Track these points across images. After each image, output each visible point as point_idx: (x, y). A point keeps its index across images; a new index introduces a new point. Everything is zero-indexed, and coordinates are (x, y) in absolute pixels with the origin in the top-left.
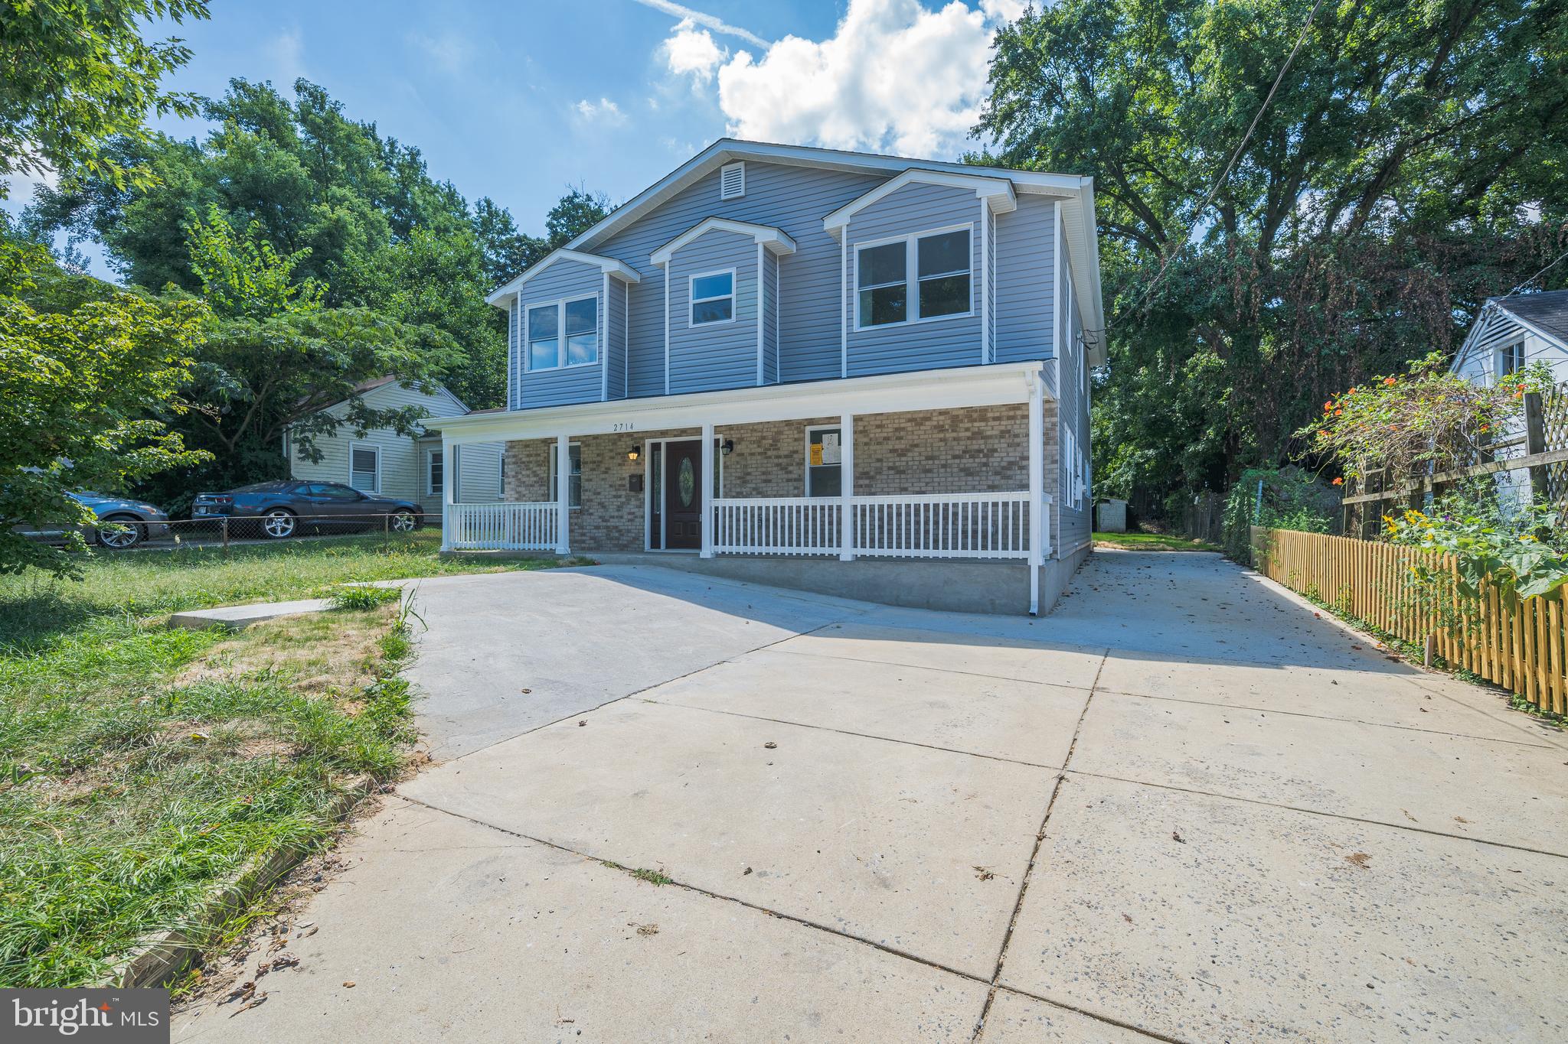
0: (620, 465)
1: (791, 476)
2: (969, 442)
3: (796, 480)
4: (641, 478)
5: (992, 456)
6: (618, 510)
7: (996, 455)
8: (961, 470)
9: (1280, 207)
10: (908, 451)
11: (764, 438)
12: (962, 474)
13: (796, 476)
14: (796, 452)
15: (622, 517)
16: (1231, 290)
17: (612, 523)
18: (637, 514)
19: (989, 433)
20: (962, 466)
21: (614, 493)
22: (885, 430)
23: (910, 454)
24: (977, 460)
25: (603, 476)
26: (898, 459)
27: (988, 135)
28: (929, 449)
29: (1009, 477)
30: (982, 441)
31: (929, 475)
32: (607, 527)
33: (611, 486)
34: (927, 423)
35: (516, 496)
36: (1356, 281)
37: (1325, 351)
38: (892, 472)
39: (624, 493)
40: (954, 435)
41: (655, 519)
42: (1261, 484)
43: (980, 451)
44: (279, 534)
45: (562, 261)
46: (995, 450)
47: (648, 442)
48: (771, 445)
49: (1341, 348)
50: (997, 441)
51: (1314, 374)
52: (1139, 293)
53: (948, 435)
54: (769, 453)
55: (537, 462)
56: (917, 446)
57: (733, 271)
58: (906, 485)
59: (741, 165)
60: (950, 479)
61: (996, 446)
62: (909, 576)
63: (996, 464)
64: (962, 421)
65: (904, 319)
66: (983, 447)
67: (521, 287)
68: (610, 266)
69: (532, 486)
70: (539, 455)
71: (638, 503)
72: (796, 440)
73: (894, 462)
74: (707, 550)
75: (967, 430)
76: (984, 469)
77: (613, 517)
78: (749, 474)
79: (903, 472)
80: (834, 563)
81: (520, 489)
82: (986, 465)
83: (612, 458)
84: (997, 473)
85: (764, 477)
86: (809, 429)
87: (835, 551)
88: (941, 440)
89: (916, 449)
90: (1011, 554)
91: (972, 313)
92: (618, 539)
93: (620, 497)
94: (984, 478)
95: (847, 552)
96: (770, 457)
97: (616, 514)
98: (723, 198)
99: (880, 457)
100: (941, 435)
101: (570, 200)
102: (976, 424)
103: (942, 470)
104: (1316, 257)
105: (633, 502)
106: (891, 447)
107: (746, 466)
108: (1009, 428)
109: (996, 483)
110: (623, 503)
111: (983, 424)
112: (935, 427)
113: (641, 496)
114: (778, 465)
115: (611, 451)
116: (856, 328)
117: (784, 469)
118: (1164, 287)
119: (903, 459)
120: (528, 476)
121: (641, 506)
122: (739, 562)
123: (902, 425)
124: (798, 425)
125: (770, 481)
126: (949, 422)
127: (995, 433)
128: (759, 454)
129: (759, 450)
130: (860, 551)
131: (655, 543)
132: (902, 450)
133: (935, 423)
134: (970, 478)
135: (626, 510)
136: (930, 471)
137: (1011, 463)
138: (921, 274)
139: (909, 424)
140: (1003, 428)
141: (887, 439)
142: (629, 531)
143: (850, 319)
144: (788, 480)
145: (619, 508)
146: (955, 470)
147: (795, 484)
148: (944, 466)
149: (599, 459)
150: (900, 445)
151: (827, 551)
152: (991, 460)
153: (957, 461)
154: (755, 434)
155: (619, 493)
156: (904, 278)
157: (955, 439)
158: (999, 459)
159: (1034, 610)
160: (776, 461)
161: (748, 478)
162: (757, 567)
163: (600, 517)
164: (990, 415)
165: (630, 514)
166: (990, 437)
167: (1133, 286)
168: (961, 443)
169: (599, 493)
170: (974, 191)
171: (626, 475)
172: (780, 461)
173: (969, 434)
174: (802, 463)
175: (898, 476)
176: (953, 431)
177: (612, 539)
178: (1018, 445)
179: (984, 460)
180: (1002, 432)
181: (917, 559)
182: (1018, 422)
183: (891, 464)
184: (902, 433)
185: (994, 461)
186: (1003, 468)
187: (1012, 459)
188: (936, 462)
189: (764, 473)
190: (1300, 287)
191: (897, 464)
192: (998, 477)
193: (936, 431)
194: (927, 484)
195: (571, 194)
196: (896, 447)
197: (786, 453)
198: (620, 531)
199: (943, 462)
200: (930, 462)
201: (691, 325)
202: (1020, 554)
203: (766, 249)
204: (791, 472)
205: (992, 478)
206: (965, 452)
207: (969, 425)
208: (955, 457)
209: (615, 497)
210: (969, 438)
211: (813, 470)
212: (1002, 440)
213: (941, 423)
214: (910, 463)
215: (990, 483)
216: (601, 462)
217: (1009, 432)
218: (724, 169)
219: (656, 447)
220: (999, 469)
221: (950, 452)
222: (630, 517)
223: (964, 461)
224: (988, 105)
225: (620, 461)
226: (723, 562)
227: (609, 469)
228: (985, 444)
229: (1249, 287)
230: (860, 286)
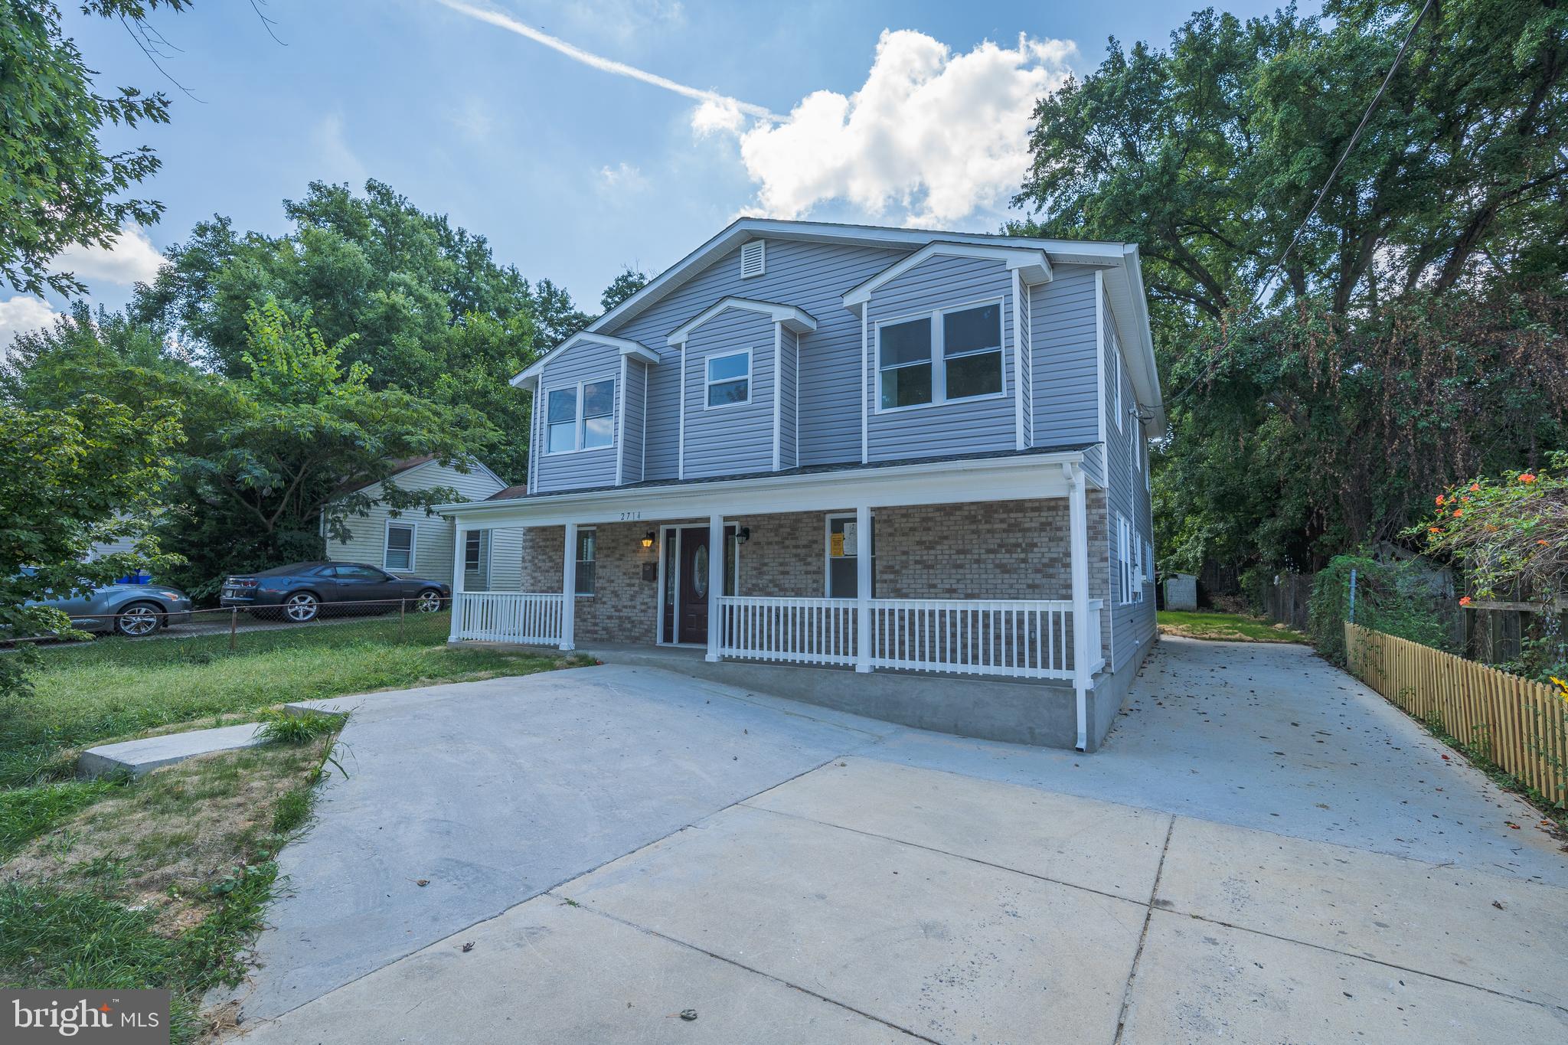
0: (634, 551)
1: (809, 568)
2: (1005, 535)
3: (815, 573)
4: (654, 567)
5: (1032, 552)
6: (631, 600)
7: (1035, 550)
8: (997, 566)
9: (1355, 265)
10: (937, 543)
11: (781, 526)
12: (998, 571)
13: (815, 568)
14: (815, 542)
15: (635, 607)
16: (1306, 358)
17: (625, 613)
18: (650, 604)
19: (1027, 525)
20: (997, 562)
21: (628, 581)
22: (910, 520)
23: (939, 547)
24: (1014, 556)
25: (617, 563)
26: (926, 552)
27: (1030, 204)
28: (960, 542)
29: (1051, 576)
30: (1020, 535)
31: (961, 571)
32: (620, 618)
33: (625, 574)
34: (957, 513)
35: (532, 581)
36: (1454, 346)
37: (1422, 424)
38: (919, 566)
39: (637, 581)
40: (988, 526)
41: (668, 609)
42: (1354, 574)
43: (1018, 545)
44: (301, 617)
45: (581, 343)
46: (1035, 545)
47: (663, 529)
48: (789, 534)
49: (1442, 419)
50: (1036, 534)
51: (1410, 449)
52: (1198, 362)
53: (980, 527)
54: (787, 543)
55: (553, 546)
56: (946, 538)
57: (750, 351)
58: (935, 582)
59: (762, 243)
60: (984, 576)
61: (1035, 540)
63: (1035, 561)
64: (996, 512)
65: (930, 401)
66: (1020, 540)
67: (541, 370)
68: (627, 347)
69: (548, 571)
70: (556, 539)
71: (651, 592)
72: (815, 529)
73: (922, 556)
74: (714, 652)
75: (1002, 521)
76: (1023, 565)
77: (625, 607)
78: (766, 564)
79: (931, 567)
80: (850, 674)
81: (536, 574)
82: (1024, 561)
83: (627, 544)
84: (1037, 571)
85: (781, 569)
86: (828, 517)
87: (850, 660)
88: (973, 532)
89: (945, 542)
90: (1052, 673)
91: (1004, 394)
92: (630, 630)
93: (633, 585)
94: (1022, 576)
95: (864, 663)
96: (788, 547)
97: (629, 603)
98: (743, 276)
99: (906, 549)
100: (974, 527)
101: (624, 279)
102: (1012, 515)
103: (975, 566)
104: (1403, 319)
105: (647, 592)
106: (918, 539)
107: (762, 556)
108: (1050, 519)
109: (1037, 582)
110: (636, 592)
111: (1020, 515)
112: (967, 517)
113: (654, 585)
114: (796, 555)
115: (627, 536)
116: (878, 410)
117: (802, 560)
118: (1227, 355)
119: (932, 552)
120: (544, 561)
121: (654, 596)
122: (746, 667)
123: (930, 515)
124: (819, 515)
125: (787, 573)
126: (982, 512)
127: (1033, 525)
128: (777, 543)
129: (776, 539)
130: (878, 662)
131: (668, 637)
132: (930, 542)
133: (966, 513)
134: (1007, 576)
135: (639, 600)
136: (961, 566)
137: (1053, 561)
138: (947, 352)
139: (938, 514)
140: (1043, 520)
141: (913, 529)
142: (641, 622)
143: (871, 400)
144: (807, 573)
145: (632, 598)
146: (991, 566)
147: (814, 577)
148: (978, 561)
149: (613, 545)
150: (928, 537)
151: (841, 660)
152: (1030, 555)
153: (992, 556)
154: (772, 522)
155: (633, 581)
156: (929, 356)
157: (989, 531)
158: (1039, 555)
159: (1082, 744)
160: (794, 551)
161: (765, 568)
162: (766, 675)
163: (613, 607)
164: (1029, 505)
165: (643, 604)
166: (1029, 530)
167: (1192, 355)
168: (996, 536)
169: (612, 581)
170: (1004, 263)
171: (640, 563)
172: (799, 551)
173: (1004, 526)
174: (821, 554)
175: (925, 571)
176: (986, 522)
177: (624, 630)
178: (1061, 539)
179: (1022, 556)
180: (1042, 524)
181: (943, 674)
182: (1060, 513)
183: (918, 558)
184: (930, 524)
185: (1034, 557)
186: (1045, 565)
187: (1055, 556)
188: (969, 556)
189: (781, 564)
190: (1386, 352)
191: (925, 558)
192: (1039, 576)
193: (967, 522)
194: (958, 581)
195: (626, 274)
196: (924, 539)
197: (805, 542)
198: (633, 622)
199: (976, 557)
200: (962, 556)
201: (706, 407)
202: (1064, 674)
203: (783, 327)
204: (809, 564)
205: (1032, 576)
206: (1000, 546)
207: (1005, 516)
208: (989, 551)
209: (630, 585)
210: (1004, 531)
211: (834, 562)
212: (1043, 534)
213: (973, 513)
214: (939, 557)
215: (1030, 582)
216: (615, 548)
217: (1050, 524)
218: (743, 248)
219: (671, 534)
220: (1039, 566)
221: (985, 546)
222: (643, 607)
223: (999, 556)
224: (1030, 174)
225: (634, 548)
226: (730, 668)
227: (623, 555)
228: (1024, 537)
229: (1326, 353)
230: (882, 364)
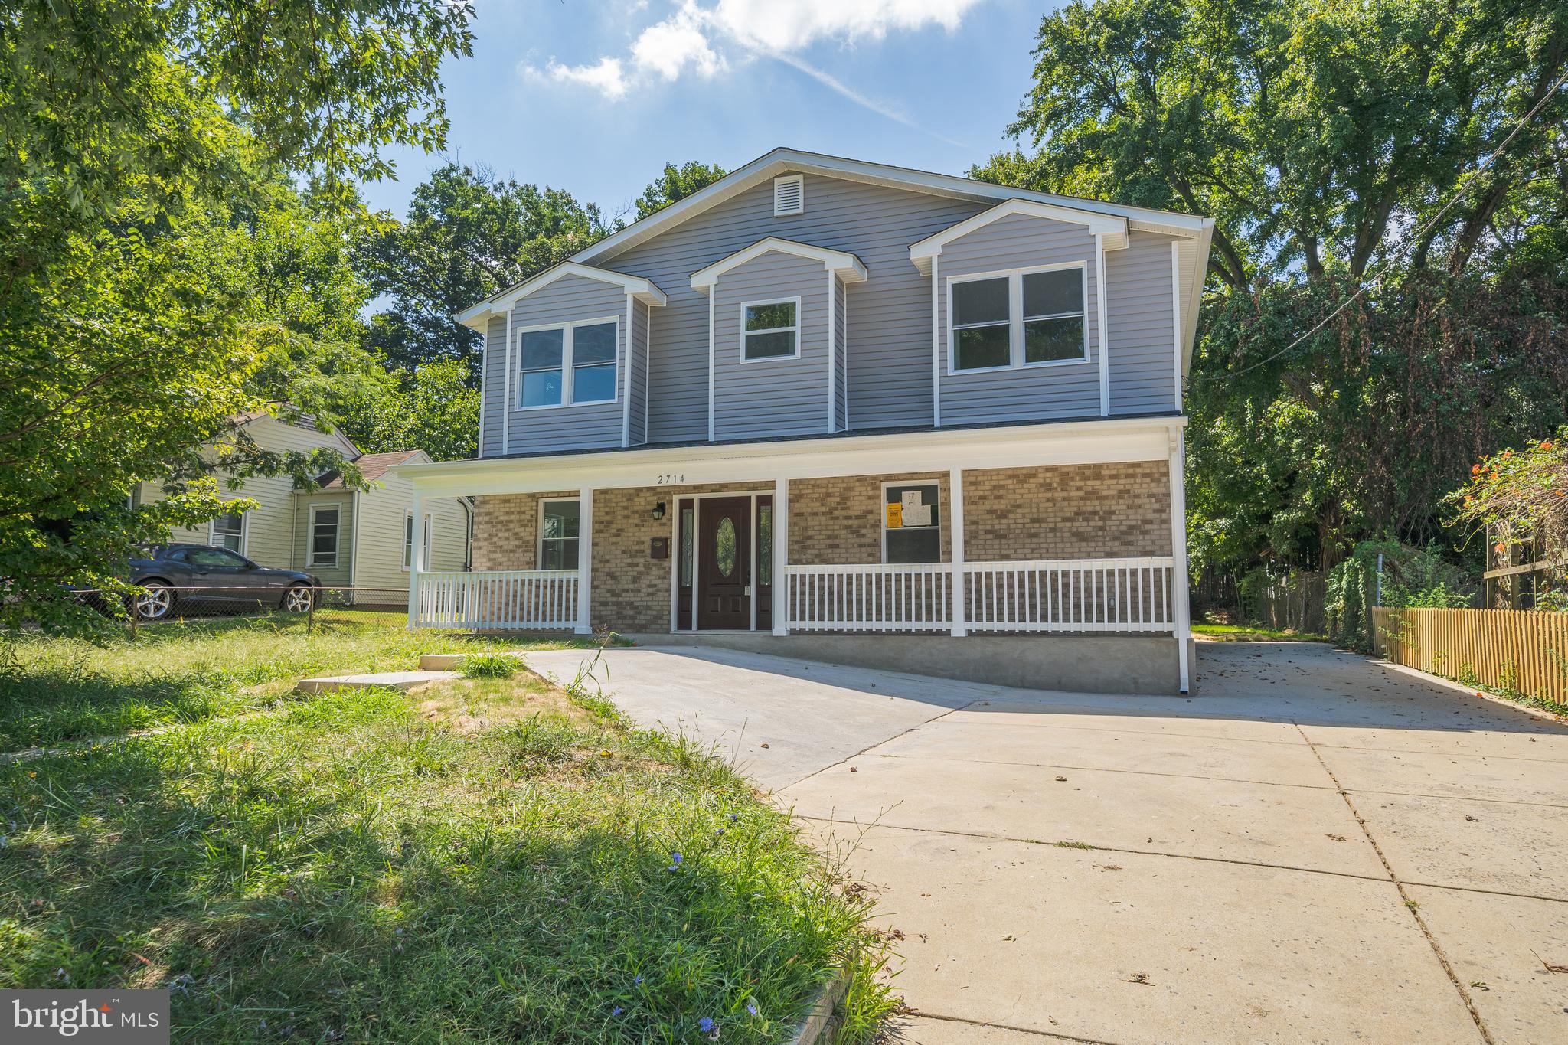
0: (637, 525)
1: (863, 541)
2: (1082, 503)
3: (870, 545)
4: (666, 541)
5: (1110, 519)
6: (634, 582)
7: (1113, 517)
8: (1073, 534)
9: (1369, 237)
10: (1010, 512)
11: (829, 495)
12: (1074, 539)
13: (871, 541)
14: (871, 512)
15: (639, 591)
16: (1337, 336)
17: (626, 598)
18: (661, 586)
19: (1104, 493)
20: (1074, 530)
21: (629, 561)
22: (979, 488)
23: (1011, 516)
24: (1091, 523)
25: (614, 539)
26: (997, 521)
28: (1035, 510)
29: (1130, 543)
30: (1097, 502)
31: (1036, 540)
32: (618, 603)
33: (624, 552)
34: (1031, 481)
35: (489, 564)
36: (1473, 329)
37: (1444, 408)
38: (990, 536)
39: (642, 560)
40: (1064, 494)
41: (684, 593)
42: (1381, 558)
43: (1095, 513)
44: (152, 615)
45: (569, 277)
46: (1113, 513)
47: (676, 498)
48: (838, 504)
49: (1462, 404)
50: (1114, 502)
51: (1433, 433)
53: (1056, 495)
54: (836, 513)
55: (520, 521)
56: (1019, 506)
57: (798, 299)
58: (1007, 552)
59: (800, 177)
60: (1060, 545)
61: (1113, 508)
62: (1035, 653)
63: (1113, 528)
64: (1072, 479)
65: (1008, 363)
66: (1098, 508)
67: (512, 306)
68: (635, 287)
69: (512, 551)
70: (524, 512)
71: (661, 572)
72: (870, 498)
73: (993, 525)
74: (781, 626)
75: (1079, 489)
76: (1100, 533)
77: (627, 591)
78: (810, 538)
79: (1004, 537)
80: (945, 639)
81: (494, 556)
82: (1102, 529)
83: (627, 517)
84: (1115, 539)
85: (829, 542)
86: (885, 485)
87: (944, 625)
88: (1048, 500)
89: (1019, 510)
90: (1154, 627)
91: (1088, 359)
92: (633, 618)
93: (637, 565)
94: (1101, 544)
95: (959, 627)
96: (837, 518)
97: (631, 586)
98: (777, 213)
99: (975, 518)
100: (1049, 495)
102: (1089, 483)
103: (1051, 535)
104: (1426, 300)
105: (655, 572)
106: (988, 508)
107: (806, 528)
108: (1128, 487)
109: (1115, 549)
110: (641, 573)
111: (1098, 482)
112: (1041, 485)
113: (666, 564)
114: (847, 527)
115: (626, 508)
116: (951, 371)
117: (856, 532)
118: (1260, 329)
119: (1004, 521)
120: (507, 539)
121: (666, 576)
122: (825, 639)
123: (1001, 483)
124: (874, 481)
125: (837, 546)
126: (1057, 479)
127: (1111, 492)
128: (823, 514)
129: (823, 509)
130: (975, 626)
131: (684, 623)
132: (1002, 511)
133: (1041, 481)
134: (1084, 544)
135: (643, 583)
136: (1036, 535)
137: (1131, 527)
138: (1027, 313)
139: (1010, 481)
140: (1121, 487)
141: (983, 498)
142: (648, 608)
143: (943, 360)
144: (861, 546)
145: (635, 579)
146: (1067, 534)
147: (870, 550)
148: (1053, 530)
149: (608, 518)
150: (1000, 506)
151: (934, 625)
152: (1108, 523)
153: (1068, 524)
154: (819, 490)
155: (636, 560)
156: (1007, 317)
157: (1065, 499)
158: (1118, 523)
159: (1185, 687)
160: (845, 522)
161: (809, 542)
162: (847, 645)
163: (609, 591)
164: (1105, 472)
165: (650, 586)
166: (1107, 497)
167: (1222, 326)
168: (1073, 503)
169: (608, 561)
170: (1087, 228)
171: (647, 539)
172: (850, 522)
173: (1081, 494)
174: (877, 525)
175: (997, 541)
176: (1062, 490)
177: (625, 618)
178: (1140, 507)
179: (1100, 523)
180: (1120, 491)
182: (1138, 481)
183: (989, 527)
184: (1002, 492)
185: (1112, 524)
186: (1123, 533)
187: (1133, 523)
188: (1044, 525)
189: (829, 537)
190: (1410, 333)
191: (997, 527)
192: (1117, 543)
193: (1042, 490)
194: (1033, 550)
195: (447, 167)
196: (995, 507)
197: (857, 513)
198: (637, 608)
199: (1052, 525)
200: (1037, 525)
201: (743, 360)
203: (837, 277)
204: (863, 536)
205: (1110, 544)
206: (1077, 514)
207: (1081, 483)
208: (1066, 520)
209: (630, 565)
210: (1081, 498)
211: (889, 533)
212: (1121, 501)
213: (1048, 480)
214: (1012, 526)
215: (1108, 549)
216: (610, 522)
217: (1128, 491)
218: (777, 181)
219: (686, 505)
220: (1116, 534)
221: (1060, 514)
222: (650, 590)
223: (1076, 524)
225: (637, 521)
226: (803, 641)
227: (622, 530)
228: (1102, 505)
229: (1357, 332)
230: (954, 324)
